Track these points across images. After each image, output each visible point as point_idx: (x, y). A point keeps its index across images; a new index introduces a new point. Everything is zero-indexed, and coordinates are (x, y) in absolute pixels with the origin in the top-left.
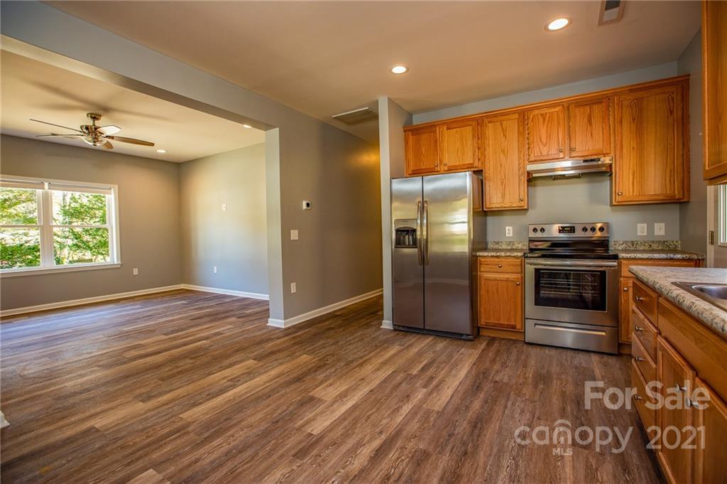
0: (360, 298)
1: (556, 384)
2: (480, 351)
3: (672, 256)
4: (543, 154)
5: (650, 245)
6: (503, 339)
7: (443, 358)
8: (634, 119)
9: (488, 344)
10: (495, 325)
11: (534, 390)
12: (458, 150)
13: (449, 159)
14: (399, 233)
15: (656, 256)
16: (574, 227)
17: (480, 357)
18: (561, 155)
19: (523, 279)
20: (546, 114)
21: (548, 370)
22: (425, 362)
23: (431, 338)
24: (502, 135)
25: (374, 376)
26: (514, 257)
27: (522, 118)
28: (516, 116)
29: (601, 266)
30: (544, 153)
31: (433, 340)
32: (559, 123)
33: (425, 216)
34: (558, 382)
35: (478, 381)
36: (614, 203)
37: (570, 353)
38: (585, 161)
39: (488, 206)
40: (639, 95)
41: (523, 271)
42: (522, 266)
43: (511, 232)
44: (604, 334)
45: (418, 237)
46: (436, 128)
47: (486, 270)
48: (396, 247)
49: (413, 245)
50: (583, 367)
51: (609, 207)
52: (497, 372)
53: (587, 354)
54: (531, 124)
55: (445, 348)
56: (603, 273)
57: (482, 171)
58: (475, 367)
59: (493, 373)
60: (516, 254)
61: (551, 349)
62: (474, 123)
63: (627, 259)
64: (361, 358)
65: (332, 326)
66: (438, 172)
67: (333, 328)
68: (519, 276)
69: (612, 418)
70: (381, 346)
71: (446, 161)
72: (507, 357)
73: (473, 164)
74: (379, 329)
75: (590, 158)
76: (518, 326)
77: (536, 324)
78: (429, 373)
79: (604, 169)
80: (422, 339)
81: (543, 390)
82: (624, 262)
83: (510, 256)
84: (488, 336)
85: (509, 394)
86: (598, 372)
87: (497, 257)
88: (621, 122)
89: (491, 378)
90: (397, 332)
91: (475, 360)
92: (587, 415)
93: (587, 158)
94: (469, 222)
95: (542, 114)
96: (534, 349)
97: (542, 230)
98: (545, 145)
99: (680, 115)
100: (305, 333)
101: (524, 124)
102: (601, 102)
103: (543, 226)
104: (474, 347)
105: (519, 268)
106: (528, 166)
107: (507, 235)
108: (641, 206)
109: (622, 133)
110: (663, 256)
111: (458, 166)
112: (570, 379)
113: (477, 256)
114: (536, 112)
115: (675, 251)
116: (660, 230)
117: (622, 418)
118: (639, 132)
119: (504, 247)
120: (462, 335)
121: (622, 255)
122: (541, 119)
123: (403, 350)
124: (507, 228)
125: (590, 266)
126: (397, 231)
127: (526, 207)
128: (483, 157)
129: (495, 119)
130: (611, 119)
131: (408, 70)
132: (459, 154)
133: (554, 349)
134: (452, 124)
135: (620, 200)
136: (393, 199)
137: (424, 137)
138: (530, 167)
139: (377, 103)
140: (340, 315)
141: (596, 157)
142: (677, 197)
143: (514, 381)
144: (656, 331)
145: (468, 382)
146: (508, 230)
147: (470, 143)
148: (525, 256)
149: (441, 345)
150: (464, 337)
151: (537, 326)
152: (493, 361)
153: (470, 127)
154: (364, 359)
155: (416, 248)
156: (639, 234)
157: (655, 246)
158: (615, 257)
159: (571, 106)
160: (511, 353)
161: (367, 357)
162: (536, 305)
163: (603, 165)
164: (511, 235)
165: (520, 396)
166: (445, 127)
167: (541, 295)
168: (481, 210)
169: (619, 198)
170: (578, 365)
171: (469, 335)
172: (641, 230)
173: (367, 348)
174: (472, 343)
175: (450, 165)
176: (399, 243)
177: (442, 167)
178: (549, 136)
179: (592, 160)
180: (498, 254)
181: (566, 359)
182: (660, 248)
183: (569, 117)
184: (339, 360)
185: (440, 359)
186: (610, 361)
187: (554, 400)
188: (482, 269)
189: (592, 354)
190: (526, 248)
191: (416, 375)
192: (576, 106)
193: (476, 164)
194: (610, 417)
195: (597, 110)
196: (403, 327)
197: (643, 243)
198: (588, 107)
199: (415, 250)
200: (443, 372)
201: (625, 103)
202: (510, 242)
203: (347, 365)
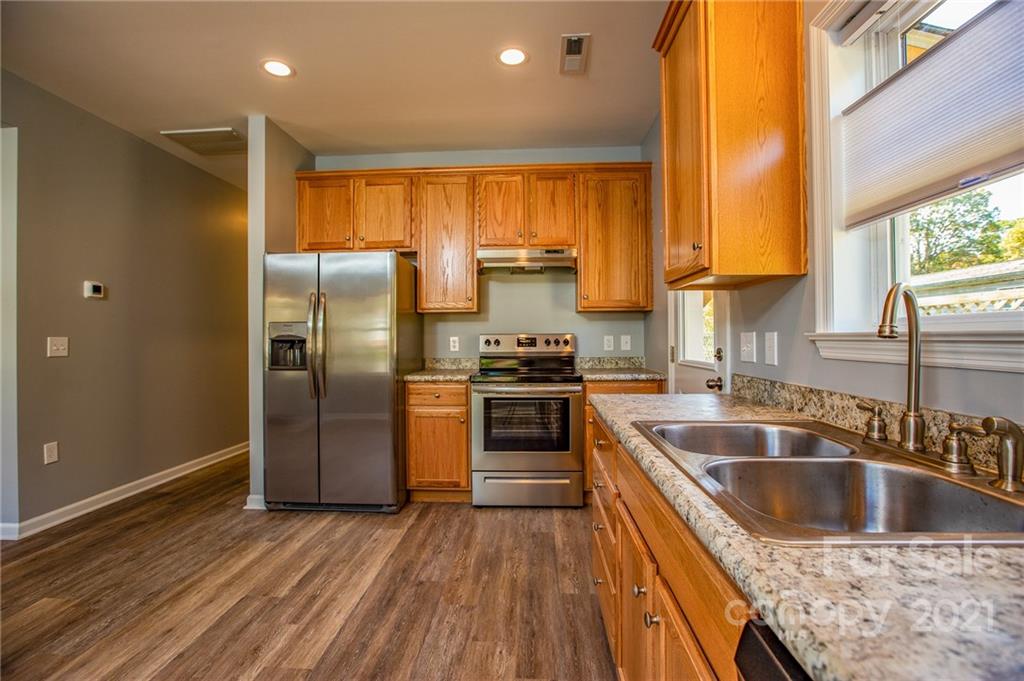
0: (216, 457)
1: (505, 567)
2: (405, 530)
3: (636, 376)
4: (498, 236)
5: (617, 363)
6: (443, 504)
7: (343, 552)
8: (600, 206)
9: (419, 516)
10: (431, 484)
11: (474, 586)
12: (382, 218)
13: (369, 230)
14: (276, 344)
15: (622, 376)
16: (535, 339)
17: (404, 540)
18: (520, 241)
19: (468, 413)
20: (502, 182)
21: (497, 548)
22: (308, 567)
23: (330, 517)
24: (445, 203)
25: (198, 617)
26: (457, 381)
27: (471, 184)
28: (464, 180)
29: (564, 392)
30: (500, 236)
31: (333, 520)
32: (517, 198)
33: (321, 317)
34: (509, 563)
35: (392, 588)
36: (580, 309)
37: (528, 514)
38: (548, 252)
39: (424, 306)
40: (606, 176)
41: (468, 403)
42: (467, 394)
43: (457, 344)
44: (567, 481)
45: (309, 352)
46: (349, 180)
47: (418, 402)
48: (270, 369)
49: (301, 365)
50: (542, 533)
51: (574, 313)
52: (425, 564)
53: (548, 512)
54: (483, 194)
55: (351, 532)
56: (566, 400)
57: (416, 253)
58: (392, 561)
59: (418, 568)
60: (459, 377)
61: (505, 511)
62: (406, 182)
63: (592, 381)
64: (183, 580)
65: (143, 518)
66: (350, 249)
67: (143, 523)
68: (463, 409)
69: (571, 610)
70: (232, 547)
71: (362, 234)
72: (445, 534)
73: (403, 241)
74: (241, 511)
75: (554, 248)
76: (463, 483)
77: (486, 478)
78: (309, 590)
79: (568, 264)
80: (315, 521)
81: (488, 582)
82: (589, 385)
83: (451, 381)
84: (423, 502)
85: (437, 603)
86: (560, 537)
87: (434, 382)
88: (587, 207)
89: (413, 578)
90: (272, 514)
91: (394, 548)
92: (541, 613)
93: (549, 248)
94: (391, 329)
95: (497, 183)
96: (484, 516)
97: (497, 342)
98: (500, 225)
99: (643, 208)
100: (68, 544)
101: (474, 192)
102: (565, 178)
103: (497, 337)
104: (396, 525)
105: (464, 398)
106: (479, 252)
107: (452, 349)
108: (607, 314)
109: (587, 220)
110: (629, 377)
111: (381, 242)
112: (524, 557)
113: (405, 382)
114: (490, 178)
115: (640, 370)
116: (626, 344)
117: (583, 607)
118: (605, 222)
119: (448, 366)
120: (381, 506)
121: (587, 376)
122: (496, 189)
123: (274, 549)
124: (451, 339)
125: (551, 392)
126: (273, 341)
127: (475, 310)
128: (418, 233)
129: (435, 179)
130: (577, 201)
131: (294, 73)
132: (384, 226)
133: (509, 510)
134: (374, 178)
135: (586, 305)
136: (269, 288)
137: (330, 193)
138: (481, 254)
139: (245, 122)
140: (167, 494)
141: (560, 248)
142: (641, 305)
143: (447, 577)
144: (615, 491)
145: (375, 594)
146: (454, 342)
147: (400, 211)
148: (472, 380)
149: (346, 527)
150: (384, 509)
151: (487, 480)
152: (422, 545)
153: (402, 186)
154: (187, 582)
155: (306, 369)
156: (606, 348)
157: (621, 364)
158: (580, 380)
159: (532, 177)
160: (450, 527)
161: (196, 577)
162: (485, 450)
163: (569, 259)
164: (457, 349)
165: (452, 603)
166: (364, 181)
167: (493, 435)
168: (413, 311)
169: (585, 303)
170: (536, 531)
171: (390, 506)
172: (608, 345)
173: (203, 556)
174: (396, 516)
175: (369, 239)
176: (276, 362)
177: (356, 242)
178: (505, 213)
179: (555, 251)
180: (434, 378)
181: (522, 525)
182: (627, 366)
183: (530, 192)
184: (129, 595)
185: (336, 556)
186: (574, 517)
187: (500, 598)
188: (412, 402)
189: (554, 511)
190: (476, 367)
191: (284, 599)
192: (540, 178)
193: (407, 243)
194: (569, 609)
195: (562, 187)
196: (285, 504)
197: (610, 361)
198: (551, 182)
199: (304, 374)
200: (337, 581)
201: (591, 184)
202: (455, 359)
203: (143, 603)
